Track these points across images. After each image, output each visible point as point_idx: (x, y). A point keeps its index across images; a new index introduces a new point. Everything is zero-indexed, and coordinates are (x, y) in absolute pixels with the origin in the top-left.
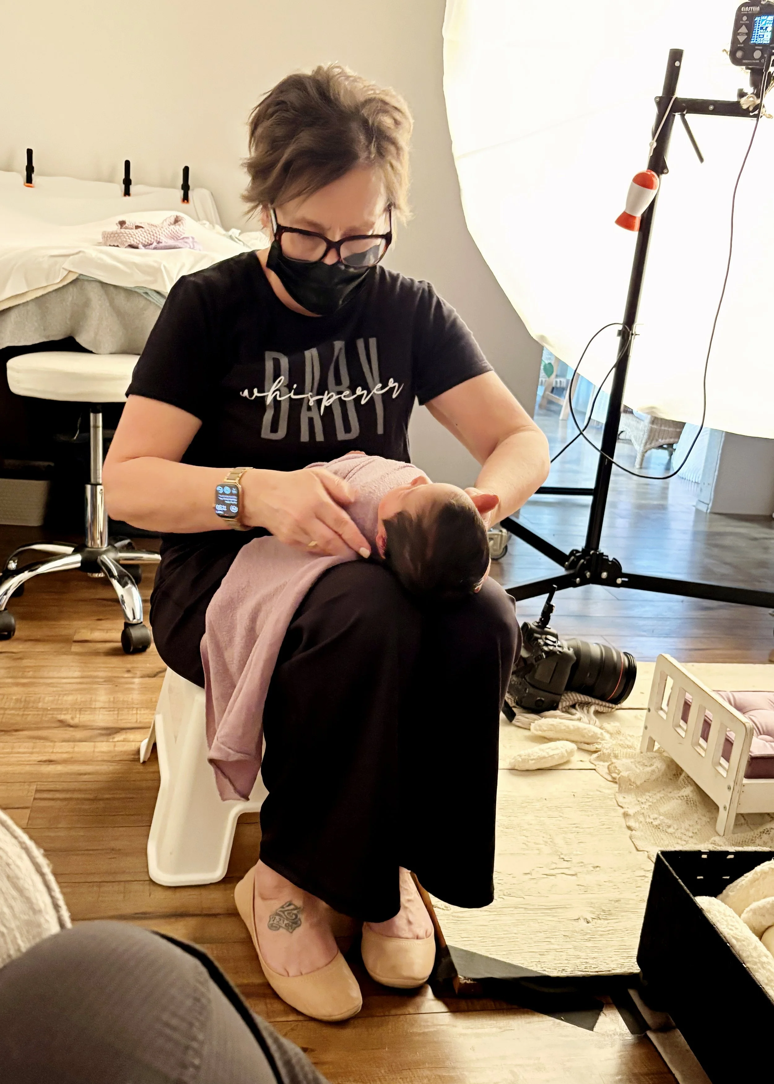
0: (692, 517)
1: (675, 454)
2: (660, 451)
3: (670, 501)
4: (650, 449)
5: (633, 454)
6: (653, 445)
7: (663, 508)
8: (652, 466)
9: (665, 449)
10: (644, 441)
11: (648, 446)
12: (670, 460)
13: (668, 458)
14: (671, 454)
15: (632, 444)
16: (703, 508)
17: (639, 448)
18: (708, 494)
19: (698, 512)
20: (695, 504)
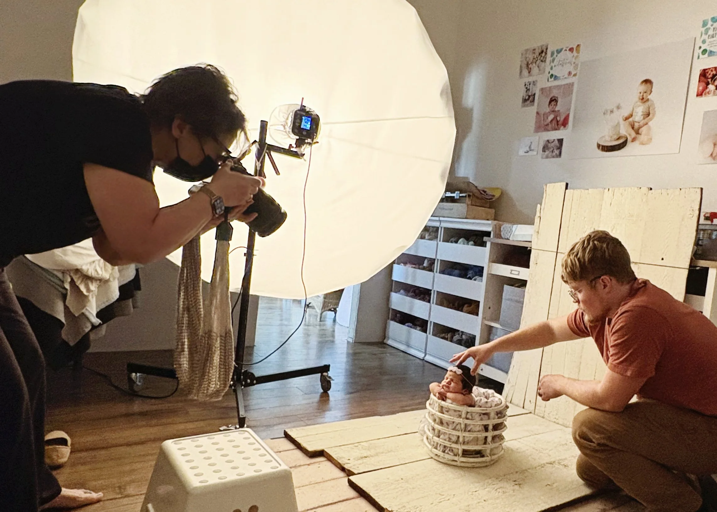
0: (346, 345)
1: (337, 313)
2: (330, 312)
3: (336, 337)
4: (325, 311)
5: (316, 314)
6: (326, 309)
7: (333, 342)
8: (327, 319)
9: (332, 311)
10: (321, 308)
11: (323, 310)
12: (335, 316)
13: (334, 315)
14: (335, 313)
15: (315, 309)
16: (351, 340)
17: (319, 311)
18: (352, 334)
19: (348, 342)
20: (346, 338)
